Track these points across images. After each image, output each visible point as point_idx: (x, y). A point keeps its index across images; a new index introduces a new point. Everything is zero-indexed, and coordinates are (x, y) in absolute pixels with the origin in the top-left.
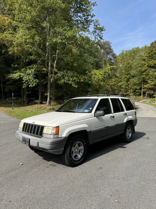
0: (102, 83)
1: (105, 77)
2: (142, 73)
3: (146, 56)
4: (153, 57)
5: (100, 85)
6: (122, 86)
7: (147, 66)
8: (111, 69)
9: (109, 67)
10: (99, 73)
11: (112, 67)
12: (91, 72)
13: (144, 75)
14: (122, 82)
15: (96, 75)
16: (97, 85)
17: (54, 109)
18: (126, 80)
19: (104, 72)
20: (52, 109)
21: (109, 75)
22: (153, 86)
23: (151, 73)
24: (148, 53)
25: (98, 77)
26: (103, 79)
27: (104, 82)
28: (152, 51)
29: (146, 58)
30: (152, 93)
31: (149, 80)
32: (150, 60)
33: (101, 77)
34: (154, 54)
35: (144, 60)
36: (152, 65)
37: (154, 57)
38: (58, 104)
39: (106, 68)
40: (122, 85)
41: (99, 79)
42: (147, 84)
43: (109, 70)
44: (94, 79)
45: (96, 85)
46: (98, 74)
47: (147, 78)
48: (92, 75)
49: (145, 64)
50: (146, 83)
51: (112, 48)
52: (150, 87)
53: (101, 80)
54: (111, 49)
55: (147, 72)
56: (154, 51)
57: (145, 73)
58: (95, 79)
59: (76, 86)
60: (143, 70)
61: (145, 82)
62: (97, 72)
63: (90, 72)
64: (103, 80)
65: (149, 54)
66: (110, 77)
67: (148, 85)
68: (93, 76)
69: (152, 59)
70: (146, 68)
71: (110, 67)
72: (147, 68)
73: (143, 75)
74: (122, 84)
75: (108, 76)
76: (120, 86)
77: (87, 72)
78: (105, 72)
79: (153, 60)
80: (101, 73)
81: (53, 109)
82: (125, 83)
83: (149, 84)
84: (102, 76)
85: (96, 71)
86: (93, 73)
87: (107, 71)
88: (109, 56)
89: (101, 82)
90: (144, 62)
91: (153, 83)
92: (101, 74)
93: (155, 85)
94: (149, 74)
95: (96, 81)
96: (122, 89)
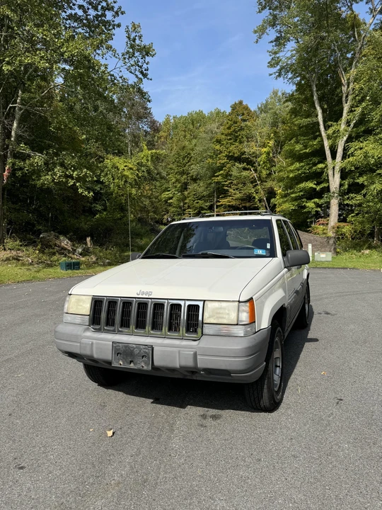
0: (134, 191)
1: (140, 175)
2: (214, 171)
3: (222, 134)
4: (237, 137)
5: (129, 195)
6: (171, 201)
7: (226, 156)
8: (152, 157)
9: (147, 152)
10: (126, 166)
11: (156, 153)
12: (102, 162)
13: (220, 177)
14: (169, 191)
15: (118, 169)
16: (122, 195)
17: (19, 260)
18: (178, 186)
19: (138, 164)
20: (14, 259)
21: (149, 172)
22: (238, 203)
23: (235, 172)
24: (227, 126)
25: (123, 176)
26: (135, 180)
27: (139, 188)
28: (235, 122)
29: (223, 137)
31: (230, 187)
32: (231, 144)
33: (130, 176)
34: (239, 130)
35: (219, 141)
36: (236, 155)
37: (240, 137)
38: (26, 245)
39: (141, 154)
40: (171, 198)
41: (126, 181)
42: (225, 197)
43: (148, 160)
44: (113, 180)
45: (120, 196)
46: (121, 167)
47: (227, 183)
49: (221, 152)
50: (223, 195)
51: (149, 107)
52: (233, 203)
54: (146, 108)
55: (225, 170)
56: (238, 124)
57: (221, 172)
58: (116, 180)
59: (89, 193)
60: (218, 165)
61: (221, 192)
62: (120, 162)
63: (101, 159)
64: (137, 184)
65: (229, 128)
66: (151, 177)
67: (229, 199)
69: (236, 141)
70: (223, 161)
71: (150, 152)
72: (226, 161)
73: (217, 176)
74: (171, 195)
75: (146, 175)
76: (166, 201)
77: (93, 160)
78: (140, 164)
79: (237, 144)
80: (130, 166)
81: (17, 259)
82: (176, 193)
83: (230, 196)
84: (132, 174)
85: (117, 158)
86: (108, 163)
87: (144, 161)
88: (143, 125)
89: (132, 187)
90: (218, 147)
91: (238, 195)
92: (131, 169)
93: (242, 200)
94: (231, 175)
95: (119, 186)
96: (170, 208)
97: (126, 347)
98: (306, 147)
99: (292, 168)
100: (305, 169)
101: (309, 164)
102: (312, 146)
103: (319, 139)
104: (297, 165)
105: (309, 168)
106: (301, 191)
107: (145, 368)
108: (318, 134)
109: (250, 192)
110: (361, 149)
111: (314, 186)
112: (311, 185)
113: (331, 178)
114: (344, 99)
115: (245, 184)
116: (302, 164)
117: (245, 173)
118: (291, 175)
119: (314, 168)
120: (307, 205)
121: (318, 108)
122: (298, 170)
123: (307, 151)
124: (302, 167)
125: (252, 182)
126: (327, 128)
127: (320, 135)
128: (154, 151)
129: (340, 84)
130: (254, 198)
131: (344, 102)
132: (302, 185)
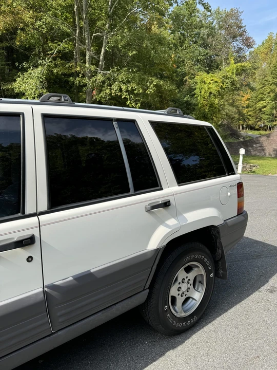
0: (217, 101)
1: (224, 87)
5: (212, 105)
6: (265, 109)
8: (237, 69)
9: (233, 65)
10: (212, 80)
11: (241, 66)
14: (264, 100)
15: (205, 83)
16: (206, 105)
18: (272, 96)
19: (223, 77)
21: (233, 83)
25: (209, 89)
26: (219, 91)
27: (223, 98)
33: (214, 88)
39: (228, 68)
40: (265, 107)
41: (211, 93)
43: (233, 73)
44: (201, 92)
46: (208, 81)
48: (196, 83)
51: (243, 25)
53: (214, 95)
54: (241, 27)
58: (203, 93)
62: (207, 77)
63: (192, 76)
64: (220, 95)
66: (235, 88)
68: (197, 86)
71: (235, 66)
74: (265, 104)
75: (229, 86)
76: (260, 110)
77: (187, 78)
78: (226, 77)
80: (216, 79)
82: (270, 102)
84: (216, 86)
85: (206, 74)
86: (198, 79)
87: (229, 74)
88: (237, 44)
89: (215, 98)
92: (216, 82)
95: (204, 98)
96: (263, 115)
128: (240, 64)
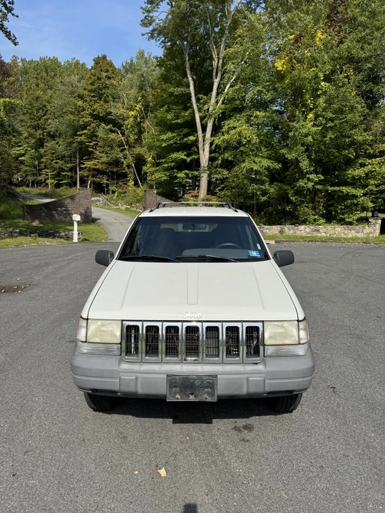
2: (76, 129)
3: (85, 89)
4: (102, 94)
6: (23, 158)
7: (90, 114)
8: (5, 106)
11: (10, 102)
13: (83, 137)
14: (20, 146)
18: (32, 142)
22: (104, 167)
23: (101, 133)
24: (90, 81)
28: (99, 79)
29: (86, 92)
30: (105, 181)
31: (95, 149)
32: (95, 102)
34: (104, 88)
35: (81, 97)
36: (101, 115)
37: (105, 95)
40: (23, 155)
42: (89, 159)
47: (92, 144)
49: (84, 110)
50: (87, 157)
52: (99, 167)
55: (89, 130)
56: (103, 80)
57: (85, 131)
60: (81, 123)
61: (85, 153)
65: (92, 84)
67: (94, 162)
69: (100, 99)
70: (87, 120)
71: (2, 100)
72: (90, 119)
73: (81, 135)
74: (23, 152)
76: (17, 158)
79: (102, 102)
82: (29, 149)
83: (95, 159)
90: (80, 103)
91: (105, 159)
93: (109, 164)
94: (96, 136)
96: (22, 166)
97: (183, 379)
98: (177, 117)
99: (164, 137)
100: (176, 140)
101: (179, 135)
102: (183, 117)
103: (190, 111)
104: (169, 135)
105: (180, 139)
106: (172, 162)
107: (209, 399)
108: (189, 105)
109: (118, 156)
110: (235, 128)
111: (185, 158)
112: (181, 155)
113: (201, 151)
114: (214, 74)
115: (112, 148)
116: (174, 134)
117: (112, 136)
118: (164, 145)
119: (185, 139)
120: (179, 175)
121: (190, 79)
122: (170, 140)
123: (179, 121)
124: (174, 137)
125: (119, 146)
126: (198, 100)
127: (191, 107)
128: (7, 99)
129: (211, 59)
130: (122, 163)
131: (214, 77)
132: (174, 155)
